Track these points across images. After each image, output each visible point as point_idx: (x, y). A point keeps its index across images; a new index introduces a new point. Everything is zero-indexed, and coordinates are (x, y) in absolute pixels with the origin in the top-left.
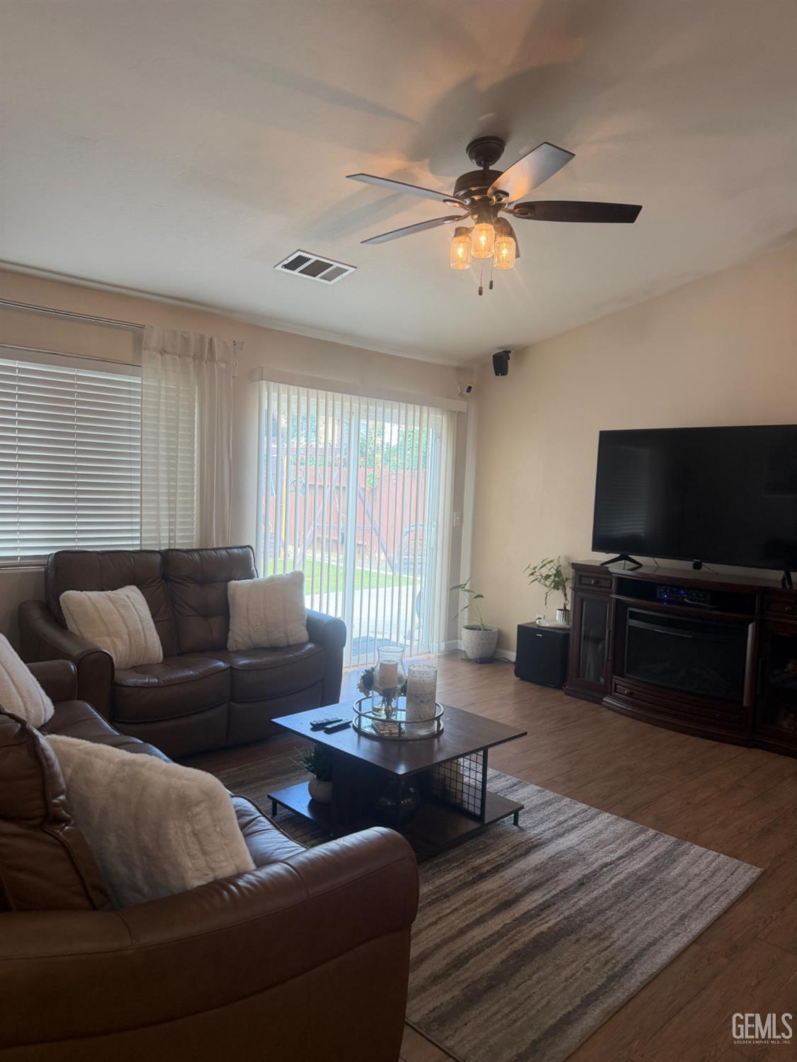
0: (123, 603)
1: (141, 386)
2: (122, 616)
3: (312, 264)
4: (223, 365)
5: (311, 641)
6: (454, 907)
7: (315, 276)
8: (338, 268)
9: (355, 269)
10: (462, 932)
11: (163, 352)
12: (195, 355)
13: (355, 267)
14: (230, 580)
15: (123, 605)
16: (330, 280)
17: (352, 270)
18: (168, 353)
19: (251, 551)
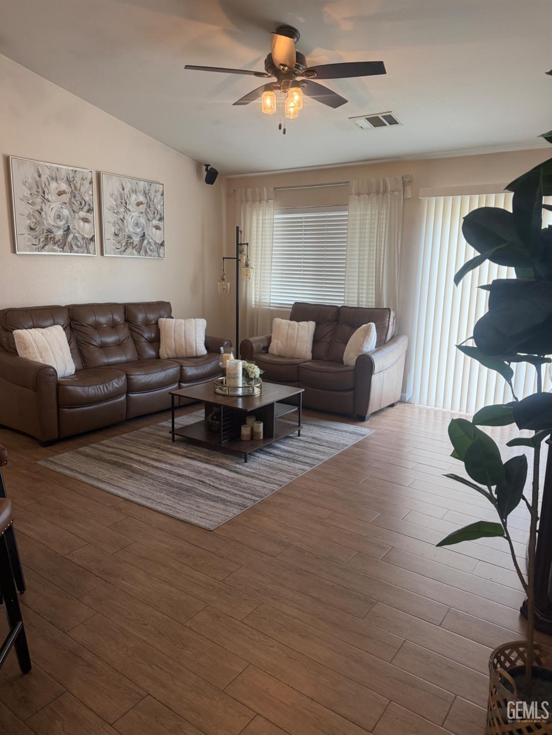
0: (293, 327)
1: (348, 216)
2: (288, 332)
4: (396, 193)
11: (359, 194)
12: (376, 192)
18: (362, 194)
19: (388, 312)
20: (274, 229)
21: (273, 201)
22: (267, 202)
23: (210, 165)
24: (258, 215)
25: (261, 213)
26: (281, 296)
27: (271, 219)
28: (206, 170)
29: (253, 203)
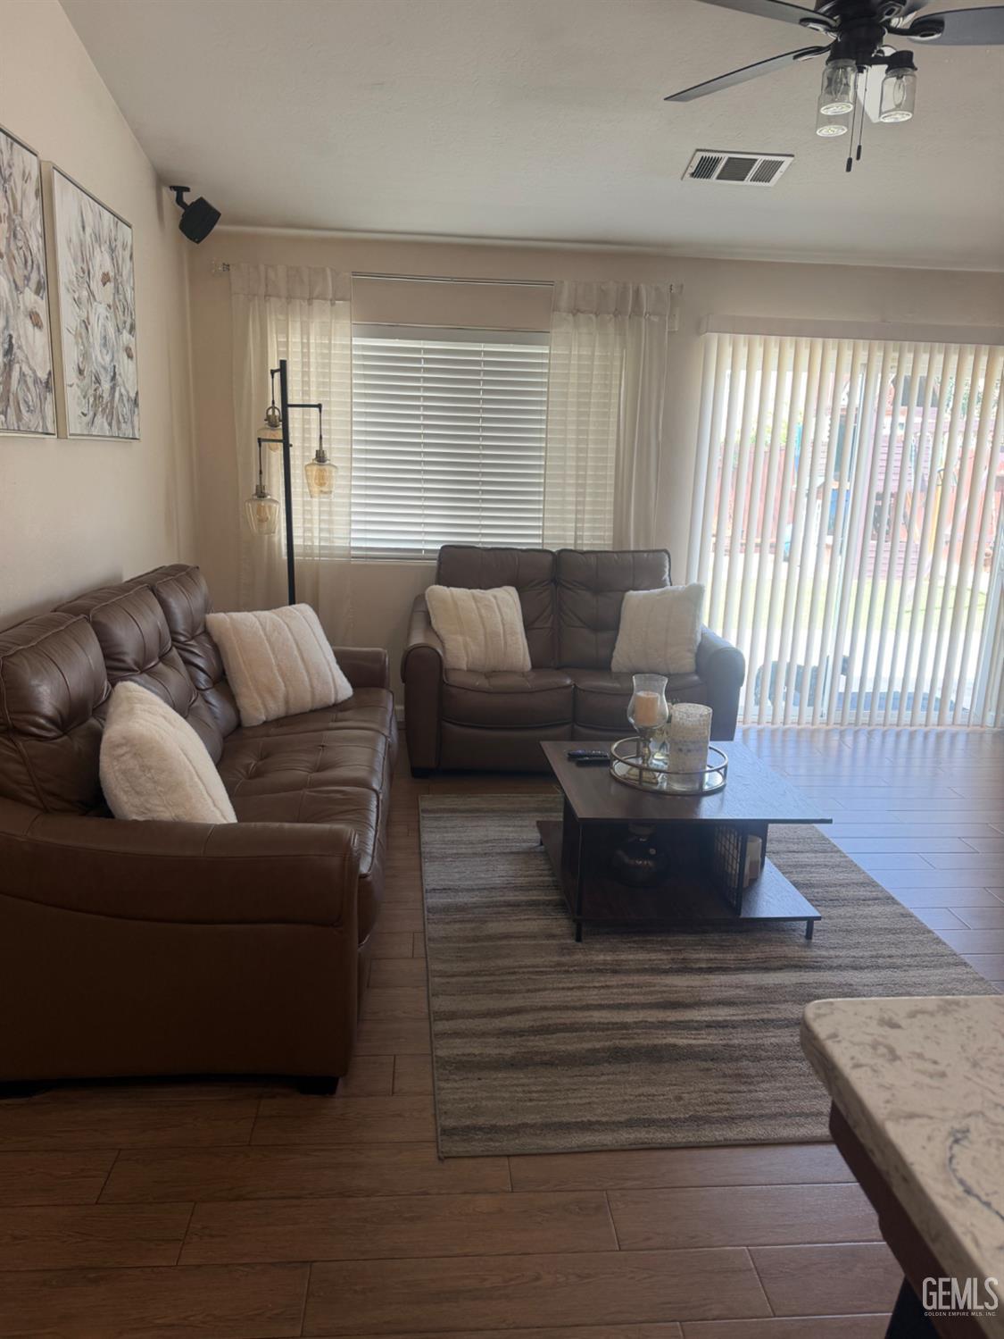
0: (487, 603)
1: (549, 356)
2: (481, 617)
3: (726, 164)
4: (655, 319)
5: (697, 672)
6: (608, 983)
7: (743, 179)
8: (765, 162)
9: (791, 159)
10: (588, 1007)
11: (575, 311)
12: (616, 310)
13: (792, 156)
14: (628, 590)
15: (486, 605)
16: (768, 180)
17: (788, 161)
18: (582, 312)
19: (667, 557)
20: (354, 372)
21: (348, 303)
22: (333, 304)
23: (187, 190)
24: (305, 332)
25: (315, 328)
26: (366, 531)
27: (343, 347)
28: (179, 200)
29: (288, 303)
